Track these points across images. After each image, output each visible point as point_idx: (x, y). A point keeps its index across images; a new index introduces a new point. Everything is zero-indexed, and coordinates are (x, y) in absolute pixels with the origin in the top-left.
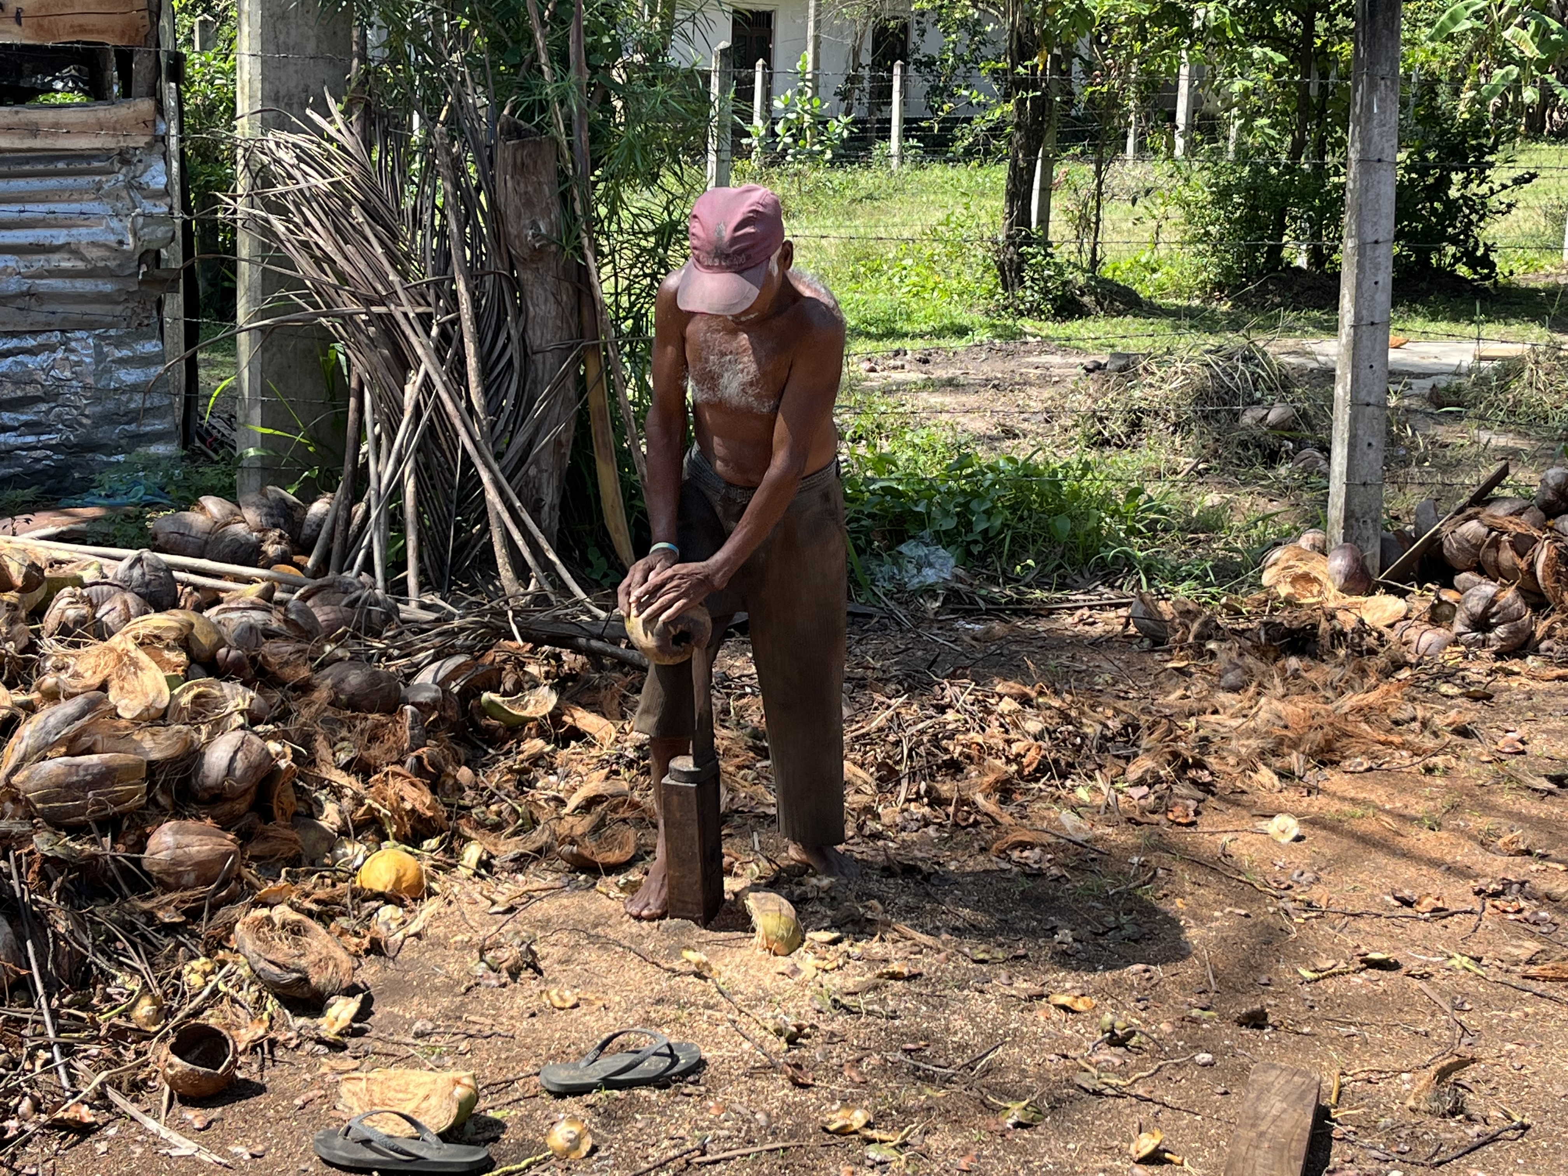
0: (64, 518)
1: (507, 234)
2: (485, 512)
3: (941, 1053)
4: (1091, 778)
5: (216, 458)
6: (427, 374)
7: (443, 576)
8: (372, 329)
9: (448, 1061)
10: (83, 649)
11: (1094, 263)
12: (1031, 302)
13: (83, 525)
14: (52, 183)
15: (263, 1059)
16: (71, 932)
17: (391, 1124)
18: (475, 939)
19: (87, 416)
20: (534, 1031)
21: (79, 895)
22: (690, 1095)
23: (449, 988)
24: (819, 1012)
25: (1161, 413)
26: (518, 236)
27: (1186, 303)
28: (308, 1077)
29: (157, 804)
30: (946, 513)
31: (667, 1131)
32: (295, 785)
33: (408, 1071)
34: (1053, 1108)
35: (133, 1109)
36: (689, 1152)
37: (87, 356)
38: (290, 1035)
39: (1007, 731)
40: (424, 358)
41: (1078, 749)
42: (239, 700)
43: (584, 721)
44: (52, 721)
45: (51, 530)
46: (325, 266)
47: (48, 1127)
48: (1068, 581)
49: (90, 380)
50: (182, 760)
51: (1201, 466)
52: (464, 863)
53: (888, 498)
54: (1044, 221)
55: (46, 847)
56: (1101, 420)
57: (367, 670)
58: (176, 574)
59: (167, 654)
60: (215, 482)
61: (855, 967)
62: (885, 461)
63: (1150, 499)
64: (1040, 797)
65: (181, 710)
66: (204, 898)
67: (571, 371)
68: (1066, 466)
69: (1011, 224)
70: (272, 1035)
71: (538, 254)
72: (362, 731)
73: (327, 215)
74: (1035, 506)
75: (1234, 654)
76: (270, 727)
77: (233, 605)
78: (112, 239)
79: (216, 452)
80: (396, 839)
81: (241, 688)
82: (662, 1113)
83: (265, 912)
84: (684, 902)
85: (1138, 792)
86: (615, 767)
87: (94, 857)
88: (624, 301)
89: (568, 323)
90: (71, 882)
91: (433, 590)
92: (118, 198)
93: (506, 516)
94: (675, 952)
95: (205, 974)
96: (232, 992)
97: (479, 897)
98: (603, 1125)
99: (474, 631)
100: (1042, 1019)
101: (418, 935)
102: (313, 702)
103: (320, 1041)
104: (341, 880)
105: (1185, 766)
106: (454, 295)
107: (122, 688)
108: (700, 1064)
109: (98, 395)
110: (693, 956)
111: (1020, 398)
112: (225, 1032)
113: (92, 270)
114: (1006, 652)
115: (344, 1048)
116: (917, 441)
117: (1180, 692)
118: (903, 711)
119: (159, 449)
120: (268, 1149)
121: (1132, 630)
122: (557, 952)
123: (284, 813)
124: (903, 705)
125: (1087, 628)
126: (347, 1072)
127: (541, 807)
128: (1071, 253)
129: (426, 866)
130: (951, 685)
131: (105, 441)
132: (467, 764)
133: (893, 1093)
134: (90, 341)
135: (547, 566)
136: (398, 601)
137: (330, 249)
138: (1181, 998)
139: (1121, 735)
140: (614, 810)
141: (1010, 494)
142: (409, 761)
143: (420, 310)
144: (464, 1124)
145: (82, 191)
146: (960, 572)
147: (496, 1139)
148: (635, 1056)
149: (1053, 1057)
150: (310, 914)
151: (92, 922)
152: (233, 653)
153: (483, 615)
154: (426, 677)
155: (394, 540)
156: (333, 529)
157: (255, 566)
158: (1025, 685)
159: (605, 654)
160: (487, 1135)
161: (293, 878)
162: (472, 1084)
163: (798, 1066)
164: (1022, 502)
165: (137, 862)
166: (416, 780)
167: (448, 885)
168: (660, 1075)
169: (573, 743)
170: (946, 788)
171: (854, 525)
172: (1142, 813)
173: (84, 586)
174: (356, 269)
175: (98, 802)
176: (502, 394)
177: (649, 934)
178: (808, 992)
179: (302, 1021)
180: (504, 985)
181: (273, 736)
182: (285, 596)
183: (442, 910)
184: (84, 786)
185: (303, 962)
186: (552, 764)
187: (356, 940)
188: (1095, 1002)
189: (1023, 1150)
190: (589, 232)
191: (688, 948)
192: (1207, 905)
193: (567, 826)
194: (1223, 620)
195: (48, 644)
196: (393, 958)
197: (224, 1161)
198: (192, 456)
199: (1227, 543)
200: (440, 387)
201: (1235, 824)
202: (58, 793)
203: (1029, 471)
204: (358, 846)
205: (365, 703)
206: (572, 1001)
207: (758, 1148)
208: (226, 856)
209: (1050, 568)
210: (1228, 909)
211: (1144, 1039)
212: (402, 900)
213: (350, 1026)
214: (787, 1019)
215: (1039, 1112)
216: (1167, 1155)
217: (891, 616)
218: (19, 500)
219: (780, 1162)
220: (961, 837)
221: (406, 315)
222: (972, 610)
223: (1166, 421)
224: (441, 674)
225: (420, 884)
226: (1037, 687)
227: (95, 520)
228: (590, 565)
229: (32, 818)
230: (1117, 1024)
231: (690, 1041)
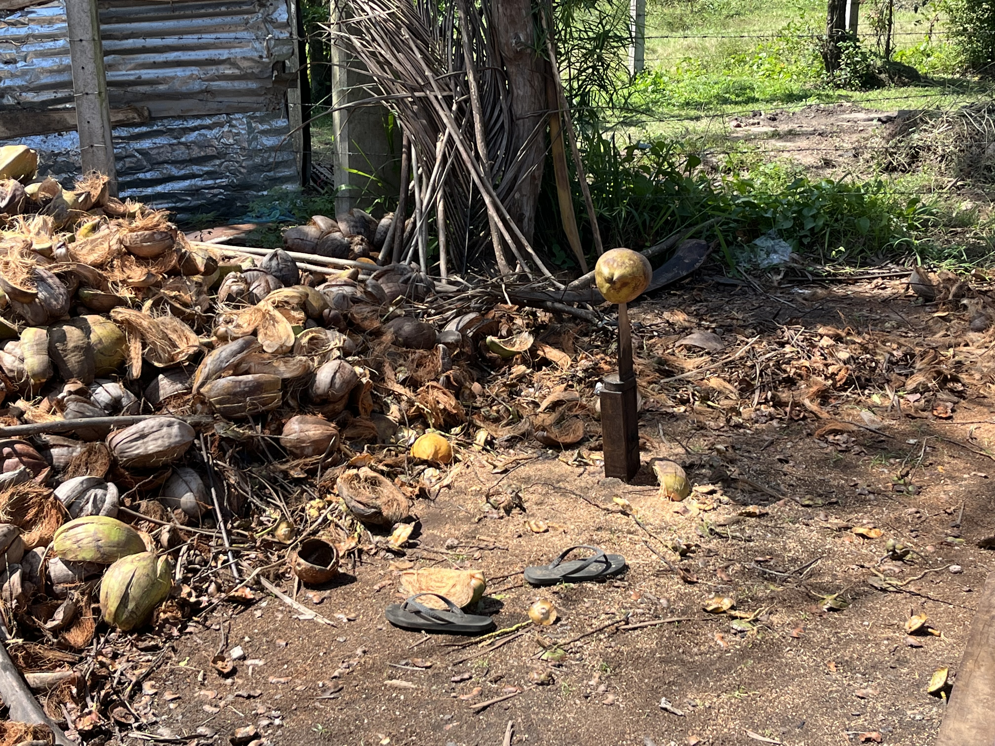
0: (231, 231)
1: (499, 43)
2: (487, 223)
3: (781, 563)
4: (882, 388)
5: (323, 192)
6: (450, 135)
7: (462, 264)
8: (415, 107)
9: (467, 563)
10: (241, 310)
11: (888, 51)
12: (845, 79)
13: (243, 235)
14: (218, 20)
15: (355, 561)
16: (238, 483)
17: (433, 601)
18: (484, 489)
19: (244, 167)
20: (521, 546)
21: (243, 461)
22: (618, 587)
23: (468, 519)
24: (701, 536)
25: (932, 148)
26: (506, 44)
27: (950, 76)
28: (382, 572)
29: (289, 405)
30: (786, 218)
31: (604, 610)
32: (372, 393)
33: (443, 569)
34: (854, 599)
35: (276, 591)
36: (617, 622)
37: (242, 129)
38: (371, 546)
39: (825, 359)
40: (448, 125)
41: (873, 370)
42: (337, 341)
43: (552, 354)
44: (224, 354)
45: (224, 238)
46: (386, 67)
47: (227, 601)
48: (868, 260)
49: (246, 145)
50: (303, 378)
51: (959, 183)
52: (477, 442)
53: (748, 208)
54: (854, 24)
55: (222, 432)
56: (891, 154)
57: (415, 323)
58: (298, 264)
59: (293, 313)
60: (322, 207)
61: (724, 509)
62: (746, 184)
63: (924, 205)
64: (847, 401)
65: (302, 347)
66: (318, 463)
67: (541, 130)
68: (867, 185)
69: (832, 27)
70: (360, 546)
71: (519, 55)
72: (413, 360)
73: (386, 34)
74: (846, 211)
75: (980, 307)
76: (356, 358)
77: (333, 283)
78: (256, 55)
79: (323, 189)
80: (435, 427)
81: (338, 334)
82: (601, 598)
83: (355, 471)
84: (615, 467)
85: (912, 398)
86: (570, 383)
87: (251, 437)
88: (575, 85)
89: (538, 99)
90: (238, 453)
91: (456, 273)
92: (259, 28)
93: (500, 225)
94: (609, 498)
95: (319, 509)
96: (336, 520)
97: (486, 464)
98: (564, 605)
99: (481, 297)
100: (847, 542)
101: (449, 486)
102: (382, 342)
103: (389, 550)
104: (401, 452)
105: (945, 380)
106: (466, 83)
107: (266, 334)
108: (626, 567)
109: (251, 154)
110: (621, 501)
111: (837, 142)
112: (331, 544)
113: (244, 75)
114: (825, 307)
115: (404, 555)
116: (767, 171)
117: (942, 333)
118: (756, 346)
119: (289, 187)
120: (358, 616)
121: (911, 292)
122: (534, 498)
123: (366, 411)
124: (756, 342)
125: (880, 291)
126: (406, 569)
127: (524, 408)
128: (872, 45)
129: (453, 444)
130: (789, 329)
131: (254, 183)
132: (478, 381)
133: (749, 588)
134: (244, 120)
135: (527, 257)
136: (435, 279)
137: (388, 56)
138: (941, 530)
139: (902, 360)
140: (570, 409)
141: (829, 204)
142: (442, 379)
143: (445, 94)
144: (477, 603)
145: (237, 25)
146: (795, 256)
147: (497, 612)
148: (583, 562)
149: (854, 567)
150: (382, 473)
151: (251, 477)
152: (333, 312)
153: (486, 288)
154: (451, 327)
155: (431, 242)
156: (394, 235)
157: (347, 258)
158: (838, 328)
159: (564, 311)
160: (492, 609)
161: (372, 451)
162: (482, 577)
163: (687, 570)
164: (837, 209)
165: (277, 441)
166: (446, 390)
167: (467, 455)
168: (600, 574)
169: (544, 368)
170: (785, 395)
171: (725, 227)
172: (916, 411)
173: (242, 272)
174: (405, 69)
175: (253, 404)
176: (497, 147)
177: (592, 487)
178: (693, 524)
179: (378, 538)
180: (502, 518)
181: (358, 364)
182: (365, 277)
183: (463, 471)
184: (244, 394)
185: (378, 502)
186: (531, 381)
187: (411, 489)
188: (883, 532)
189: (834, 625)
190: (552, 39)
191: (617, 496)
192: (959, 470)
193: (541, 419)
194: (973, 285)
195: (221, 307)
196: (434, 501)
197: (332, 623)
198: (307, 191)
199: (976, 234)
200: (458, 143)
201: (979, 418)
202: (229, 399)
203: (842, 188)
204: (411, 431)
205: (414, 343)
206: (544, 528)
207: (662, 621)
208: (331, 437)
209: (856, 252)
210: (973, 473)
211: (915, 556)
212: (439, 465)
213: (407, 542)
214: (681, 541)
215: (845, 602)
216: (930, 630)
217: (749, 284)
218: (204, 220)
219: (676, 630)
220: (795, 426)
221: (436, 97)
222: (803, 281)
223: (935, 154)
224: (461, 325)
225: (449, 455)
226: (846, 330)
227: (250, 231)
228: (554, 255)
229: (214, 413)
230: (897, 546)
231: (618, 553)
